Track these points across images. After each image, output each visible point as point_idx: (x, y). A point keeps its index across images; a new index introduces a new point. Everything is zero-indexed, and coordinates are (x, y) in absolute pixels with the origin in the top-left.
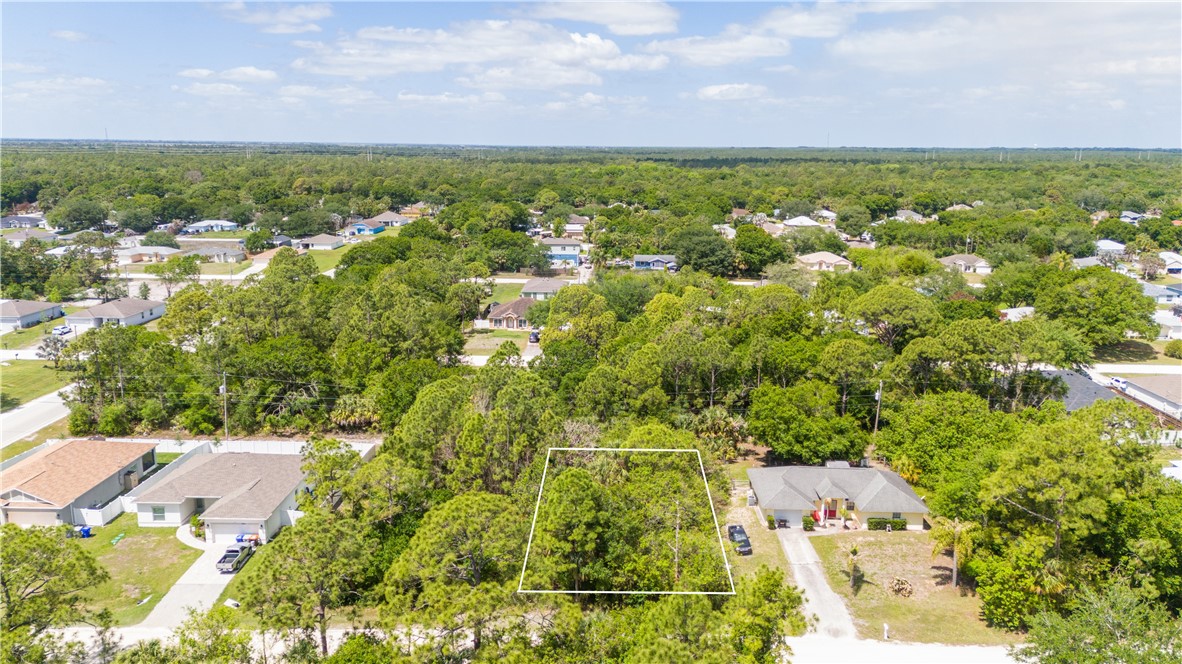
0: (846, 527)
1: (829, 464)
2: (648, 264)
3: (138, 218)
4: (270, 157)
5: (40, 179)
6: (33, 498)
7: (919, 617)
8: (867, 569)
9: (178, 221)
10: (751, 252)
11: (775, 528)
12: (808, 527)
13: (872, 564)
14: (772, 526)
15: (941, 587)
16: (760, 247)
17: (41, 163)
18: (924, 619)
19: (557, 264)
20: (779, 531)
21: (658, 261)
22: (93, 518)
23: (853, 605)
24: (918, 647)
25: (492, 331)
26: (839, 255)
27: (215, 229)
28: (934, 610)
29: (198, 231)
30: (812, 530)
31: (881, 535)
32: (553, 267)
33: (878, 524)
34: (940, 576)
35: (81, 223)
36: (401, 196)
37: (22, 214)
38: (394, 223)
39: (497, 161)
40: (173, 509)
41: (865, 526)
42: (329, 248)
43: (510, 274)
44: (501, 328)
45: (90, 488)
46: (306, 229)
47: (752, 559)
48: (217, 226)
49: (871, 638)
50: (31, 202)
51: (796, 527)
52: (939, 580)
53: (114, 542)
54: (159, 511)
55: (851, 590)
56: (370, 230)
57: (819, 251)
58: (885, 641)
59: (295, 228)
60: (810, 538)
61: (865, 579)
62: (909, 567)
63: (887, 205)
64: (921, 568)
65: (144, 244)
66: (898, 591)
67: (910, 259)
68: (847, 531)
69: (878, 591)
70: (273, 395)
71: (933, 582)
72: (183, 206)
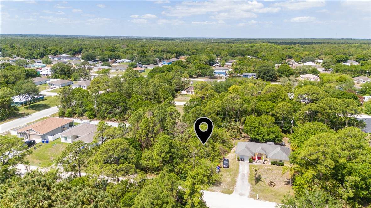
0: (264, 163)
1: (268, 143)
2: (247, 76)
3: (104, 58)
4: (151, 41)
5: (84, 47)
6: (35, 132)
7: (273, 193)
8: (263, 177)
9: (114, 59)
10: (282, 73)
11: (240, 161)
12: (250, 162)
13: (265, 175)
14: (239, 160)
15: (286, 185)
16: (285, 71)
17: (87, 42)
18: (275, 195)
20: (241, 162)
21: (250, 75)
22: (50, 138)
23: (253, 187)
24: (267, 202)
25: (186, 95)
26: (316, 75)
27: (124, 62)
28: (280, 192)
29: (119, 62)
30: (252, 163)
31: (274, 167)
32: (215, 76)
33: (274, 163)
34: (287, 182)
35: (89, 59)
36: (179, 53)
37: (77, 57)
39: (216, 43)
40: (69, 138)
41: (270, 163)
43: (202, 78)
44: (189, 94)
45: (51, 130)
46: (148, 62)
47: (228, 169)
48: (125, 61)
49: (253, 198)
50: (80, 53)
51: (247, 161)
52: (286, 183)
53: (53, 145)
54: (66, 138)
55: (255, 183)
56: (167, 63)
57: (308, 74)
58: (257, 199)
59: (145, 62)
60: (250, 165)
61: (261, 180)
62: (278, 178)
63: (344, 58)
64: (282, 179)
65: (102, 65)
66: (270, 185)
67: (342, 77)
69: (264, 184)
70: (109, 109)
71: (284, 183)
72: (116, 55)
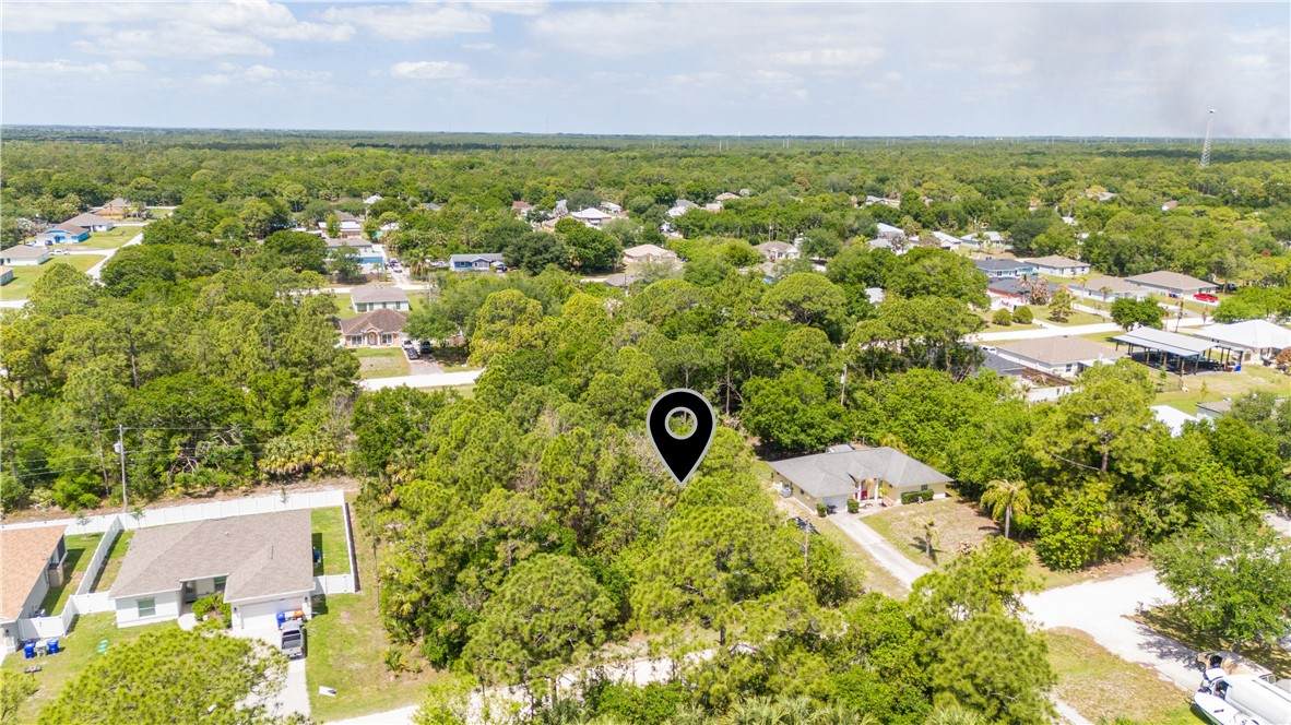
0: (882, 505)
1: (830, 449)
2: (470, 264)
11: (826, 515)
12: (853, 510)
14: (822, 514)
16: (594, 241)
19: (367, 269)
20: (831, 518)
21: (480, 260)
26: (662, 247)
30: (857, 512)
31: (913, 508)
32: (364, 272)
33: (910, 498)
38: (98, 228)
41: (899, 501)
42: (35, 263)
44: (361, 346)
51: (843, 511)
54: (146, 605)
55: (929, 560)
56: (74, 238)
57: (641, 244)
60: (861, 519)
62: (961, 531)
63: (667, 195)
64: (971, 531)
66: (968, 554)
67: (733, 248)
68: (885, 509)
69: (950, 557)
70: (178, 448)
